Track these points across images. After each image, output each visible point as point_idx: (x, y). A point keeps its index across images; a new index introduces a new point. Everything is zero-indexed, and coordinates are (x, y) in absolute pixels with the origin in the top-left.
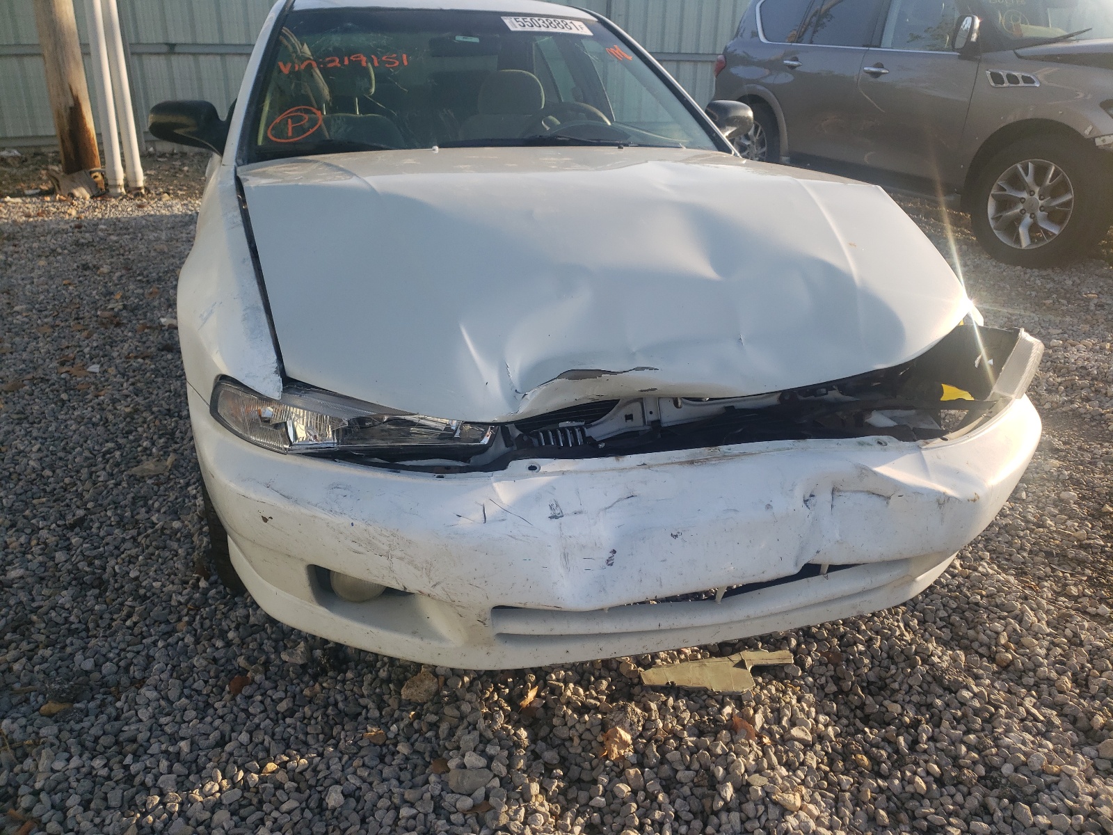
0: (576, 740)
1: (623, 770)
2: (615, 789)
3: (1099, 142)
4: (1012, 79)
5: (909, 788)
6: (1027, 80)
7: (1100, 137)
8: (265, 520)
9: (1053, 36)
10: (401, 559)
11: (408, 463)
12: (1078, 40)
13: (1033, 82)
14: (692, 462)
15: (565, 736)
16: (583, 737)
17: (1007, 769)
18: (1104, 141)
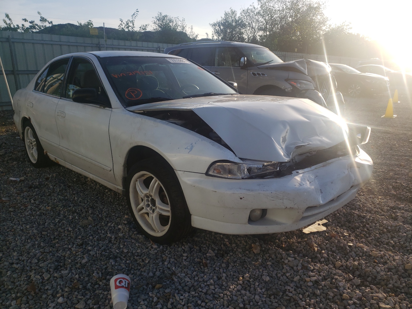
0: (303, 250)
1: (320, 252)
2: (323, 256)
3: (286, 90)
4: (259, 74)
5: (376, 237)
6: (263, 74)
7: (286, 89)
8: (241, 198)
9: (264, 63)
10: (286, 199)
11: (266, 177)
12: (271, 63)
13: (265, 75)
14: (324, 166)
15: (300, 250)
16: (304, 248)
17: (389, 228)
18: (288, 90)
